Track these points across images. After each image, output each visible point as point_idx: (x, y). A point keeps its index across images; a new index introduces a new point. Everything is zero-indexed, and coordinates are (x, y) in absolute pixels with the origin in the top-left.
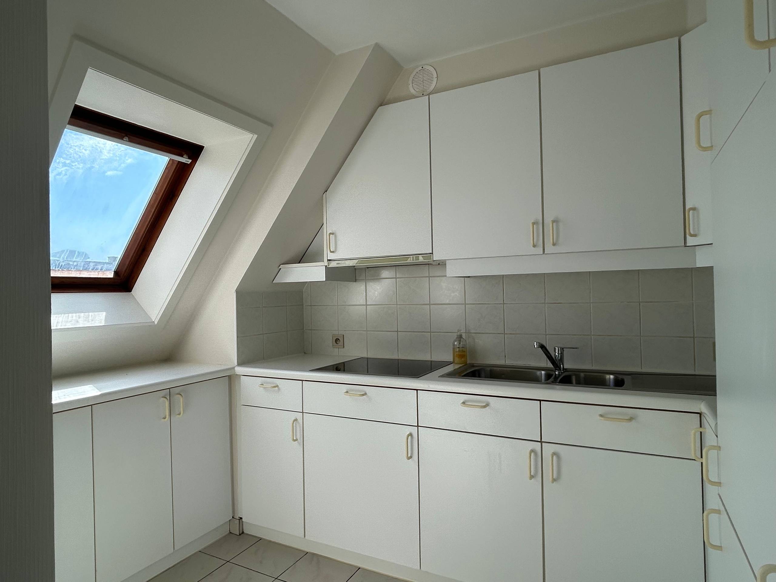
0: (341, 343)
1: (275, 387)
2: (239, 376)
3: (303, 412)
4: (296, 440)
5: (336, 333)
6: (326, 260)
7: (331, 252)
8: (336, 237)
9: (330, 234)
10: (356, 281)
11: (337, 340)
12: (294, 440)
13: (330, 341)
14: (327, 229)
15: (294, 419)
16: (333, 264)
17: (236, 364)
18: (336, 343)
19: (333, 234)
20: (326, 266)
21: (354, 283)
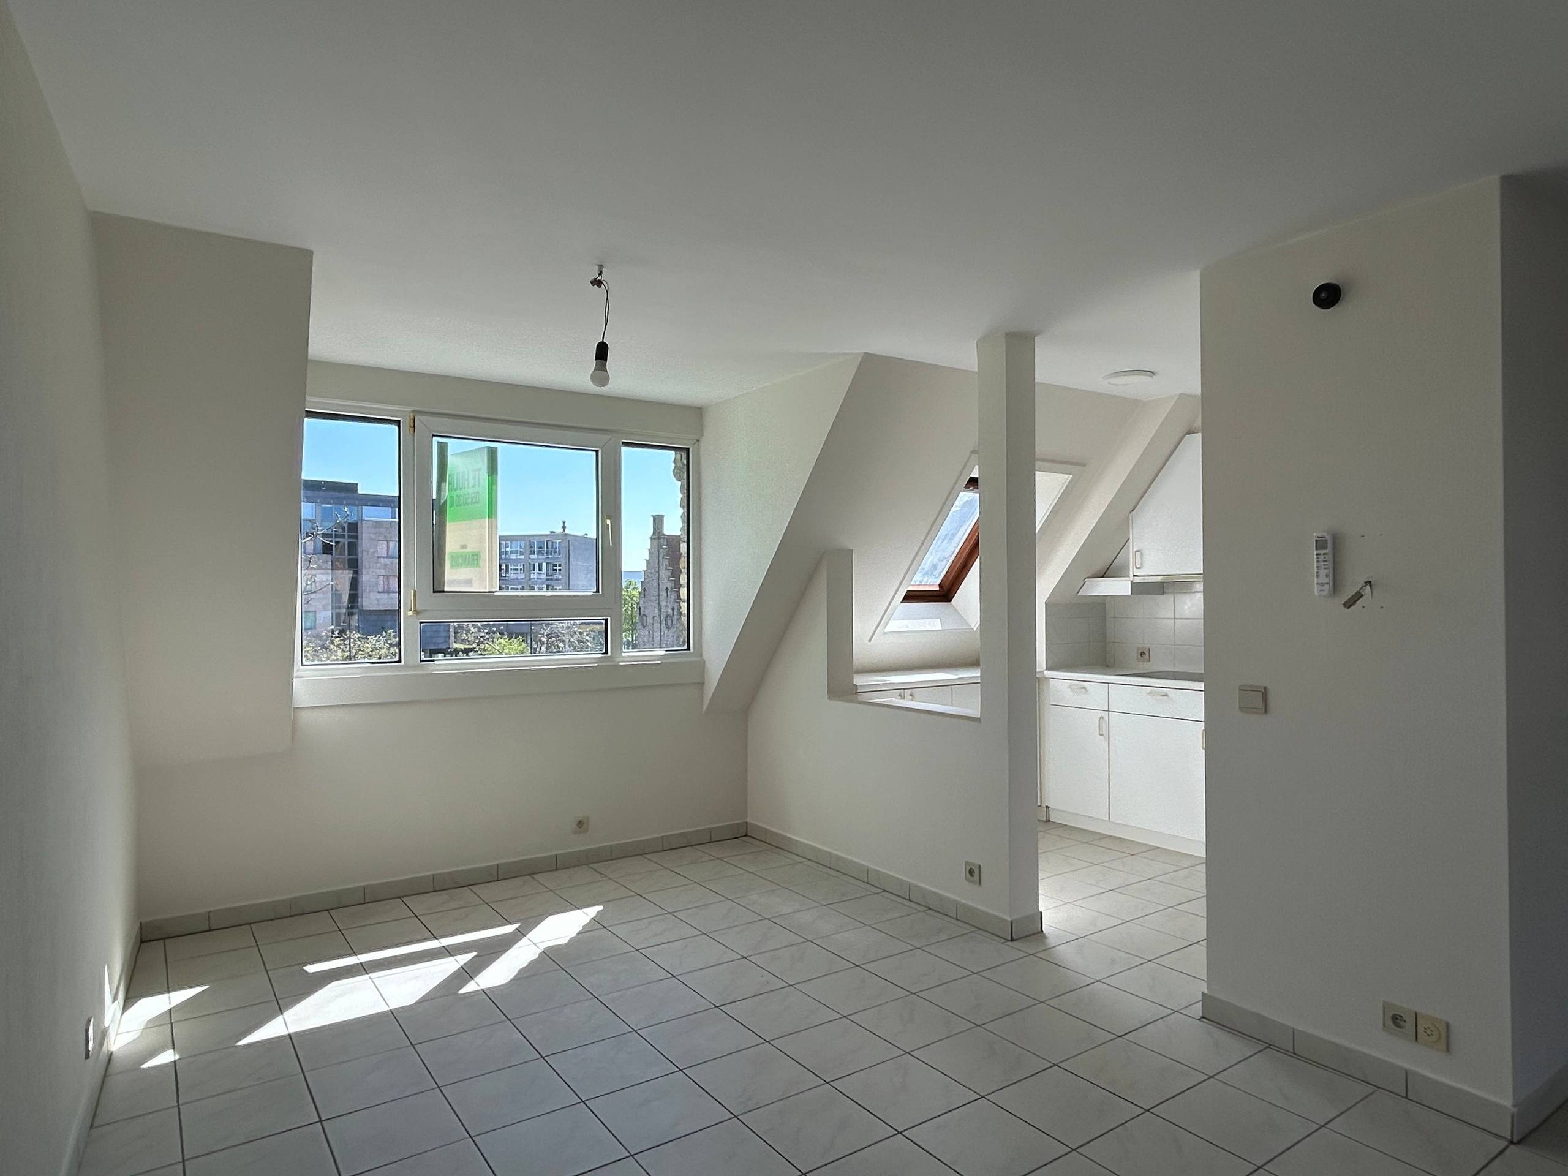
0: (1147, 656)
1: (1082, 688)
2: (1048, 679)
3: (1108, 711)
4: (1102, 735)
5: (1141, 646)
6: (1131, 575)
7: (1137, 568)
8: (1142, 554)
9: (1136, 551)
10: (1163, 594)
11: (1142, 654)
12: (1100, 735)
13: (1134, 654)
14: (1134, 545)
15: (1099, 717)
16: (1137, 580)
17: (1045, 668)
18: (1142, 657)
19: (1138, 551)
20: (1132, 582)
21: (1162, 596)
